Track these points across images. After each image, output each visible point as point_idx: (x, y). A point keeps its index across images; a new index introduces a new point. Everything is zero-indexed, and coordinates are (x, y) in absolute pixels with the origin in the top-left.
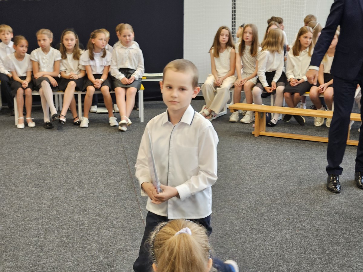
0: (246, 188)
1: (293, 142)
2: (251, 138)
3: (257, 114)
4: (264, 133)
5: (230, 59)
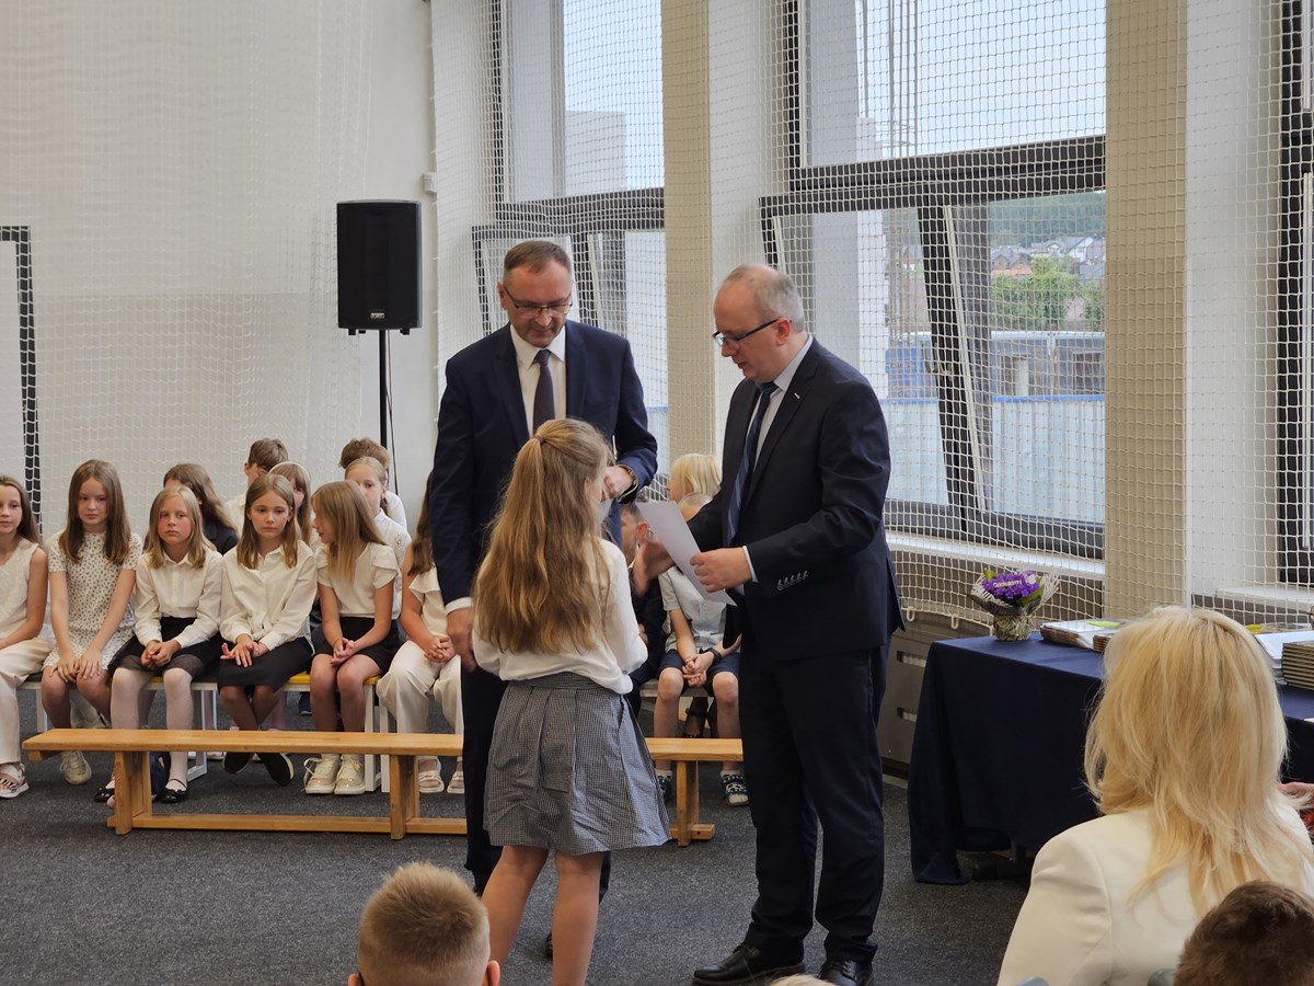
1: (245, 838)
3: (119, 759)
4: (147, 819)
5: (28, 583)
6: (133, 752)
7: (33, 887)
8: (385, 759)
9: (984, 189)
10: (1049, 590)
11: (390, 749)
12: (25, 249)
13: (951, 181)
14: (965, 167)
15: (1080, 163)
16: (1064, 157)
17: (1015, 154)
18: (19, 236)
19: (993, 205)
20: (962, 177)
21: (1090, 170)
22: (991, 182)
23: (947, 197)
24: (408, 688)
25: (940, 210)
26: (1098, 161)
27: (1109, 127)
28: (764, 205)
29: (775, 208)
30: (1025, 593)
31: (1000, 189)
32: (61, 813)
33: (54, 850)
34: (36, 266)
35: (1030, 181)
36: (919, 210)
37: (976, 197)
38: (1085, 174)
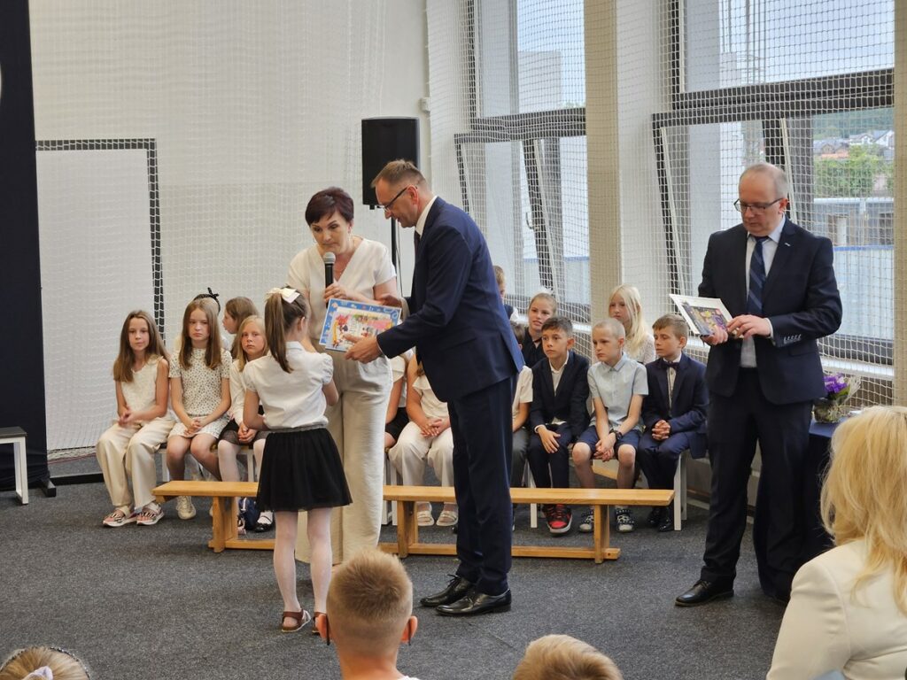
2: (206, 556)
3: (216, 502)
4: (235, 542)
5: (156, 383)
6: (226, 497)
7: (159, 588)
8: (394, 504)
9: (808, 107)
10: (853, 388)
11: (398, 497)
12: (152, 154)
13: (785, 101)
14: (795, 92)
15: (876, 88)
16: (865, 84)
17: (830, 82)
18: (149, 145)
19: (816, 118)
20: (793, 98)
21: (883, 93)
22: (813, 102)
23: (782, 113)
24: (410, 454)
25: (778, 122)
26: (889, 87)
27: (896, 63)
28: (654, 119)
29: (662, 122)
30: (836, 390)
31: (819, 107)
32: (177, 537)
33: (173, 563)
34: (160, 166)
35: (841, 101)
36: (763, 122)
37: (803, 113)
38: (879, 96)
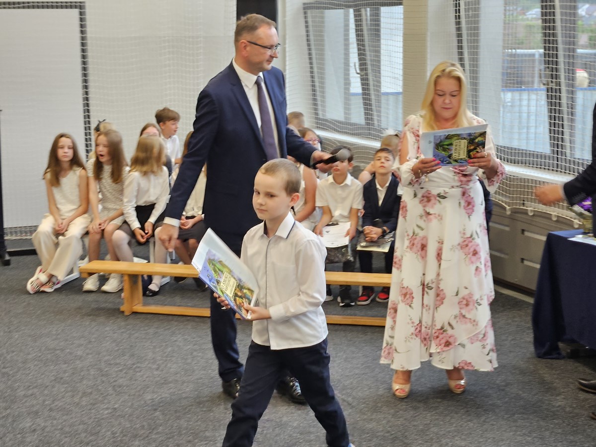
0: (107, 409)
2: (118, 318)
3: (127, 278)
4: (139, 308)
5: (79, 187)
6: (133, 275)
7: (82, 345)
12: (82, 13)
18: (81, 7)
33: (94, 324)
